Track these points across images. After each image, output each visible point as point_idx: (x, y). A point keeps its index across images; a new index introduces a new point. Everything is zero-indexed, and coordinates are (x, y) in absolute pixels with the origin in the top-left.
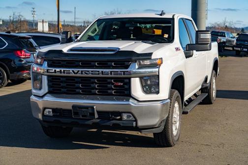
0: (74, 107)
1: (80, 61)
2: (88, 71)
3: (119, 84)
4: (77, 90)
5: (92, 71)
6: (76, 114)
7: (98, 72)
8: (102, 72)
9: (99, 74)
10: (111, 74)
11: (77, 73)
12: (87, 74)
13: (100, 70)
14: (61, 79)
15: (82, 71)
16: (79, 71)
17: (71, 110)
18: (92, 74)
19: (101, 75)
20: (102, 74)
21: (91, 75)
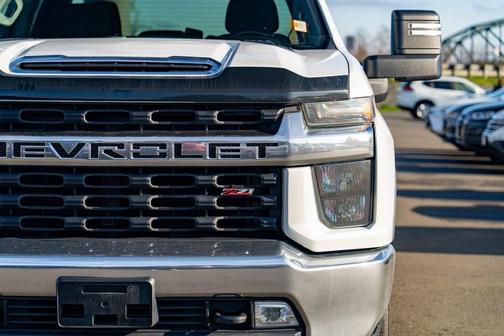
0: (63, 284)
1: (82, 107)
2: (121, 146)
3: (242, 191)
4: (69, 220)
5: (136, 146)
6: (74, 311)
7: (163, 146)
8: (178, 146)
9: (163, 155)
10: (213, 154)
11: (72, 155)
12: (116, 155)
13: (171, 140)
15: (95, 146)
16: (81, 145)
17: (50, 301)
18: (136, 155)
19: (172, 161)
21: (131, 161)
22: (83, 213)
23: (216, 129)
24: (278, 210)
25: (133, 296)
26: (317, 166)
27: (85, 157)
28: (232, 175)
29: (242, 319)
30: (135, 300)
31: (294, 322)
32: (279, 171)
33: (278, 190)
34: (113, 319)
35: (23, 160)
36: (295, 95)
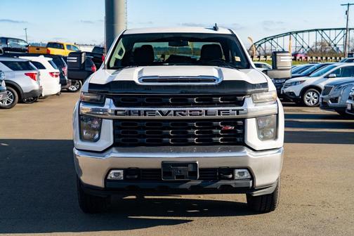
0: (165, 164)
1: (169, 97)
2: (185, 111)
3: (230, 128)
4: (164, 139)
5: (191, 111)
6: (168, 174)
7: (201, 111)
8: (206, 111)
9: (200, 115)
10: (219, 114)
11: (166, 115)
12: (183, 115)
13: (203, 109)
14: (139, 123)
15: (175, 112)
16: (169, 111)
17: (159, 170)
18: (190, 115)
19: (204, 116)
20: (206, 114)
21: (188, 117)
22: (170, 137)
23: (219, 104)
24: (243, 135)
25: (190, 168)
26: (258, 118)
27: (171, 115)
28: (226, 122)
29: (231, 176)
30: (191, 170)
31: (249, 177)
32: (244, 120)
33: (243, 127)
34: (183, 177)
35: (147, 117)
36: (249, 91)
